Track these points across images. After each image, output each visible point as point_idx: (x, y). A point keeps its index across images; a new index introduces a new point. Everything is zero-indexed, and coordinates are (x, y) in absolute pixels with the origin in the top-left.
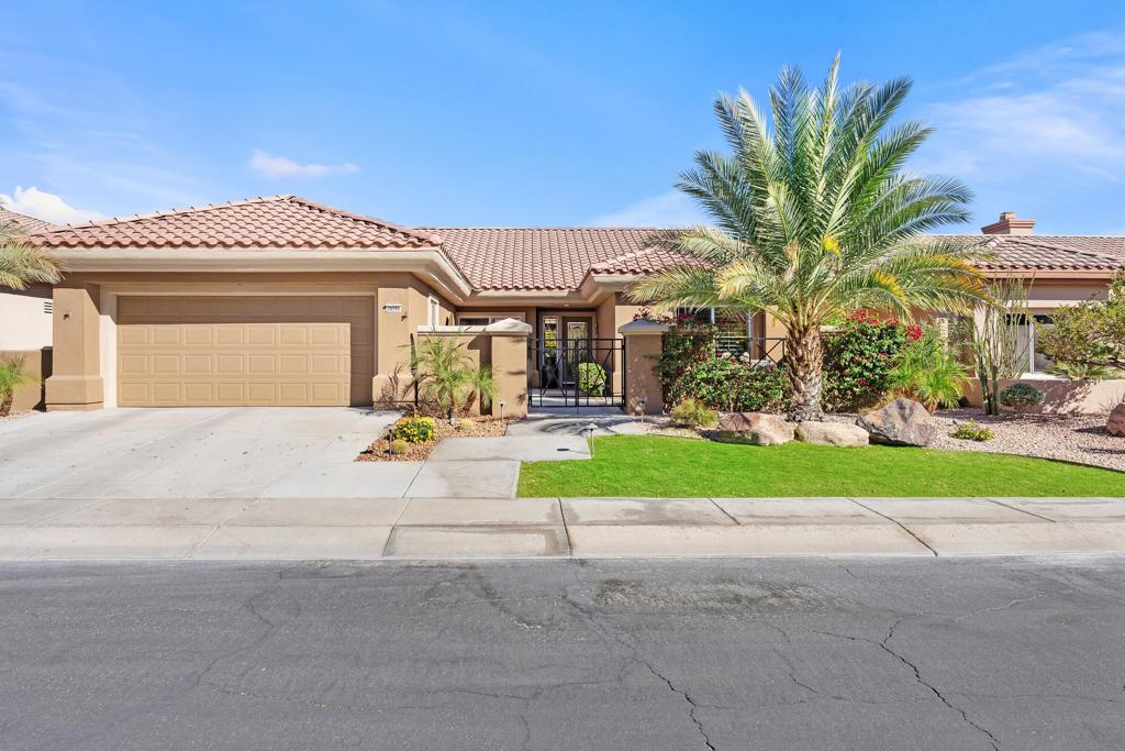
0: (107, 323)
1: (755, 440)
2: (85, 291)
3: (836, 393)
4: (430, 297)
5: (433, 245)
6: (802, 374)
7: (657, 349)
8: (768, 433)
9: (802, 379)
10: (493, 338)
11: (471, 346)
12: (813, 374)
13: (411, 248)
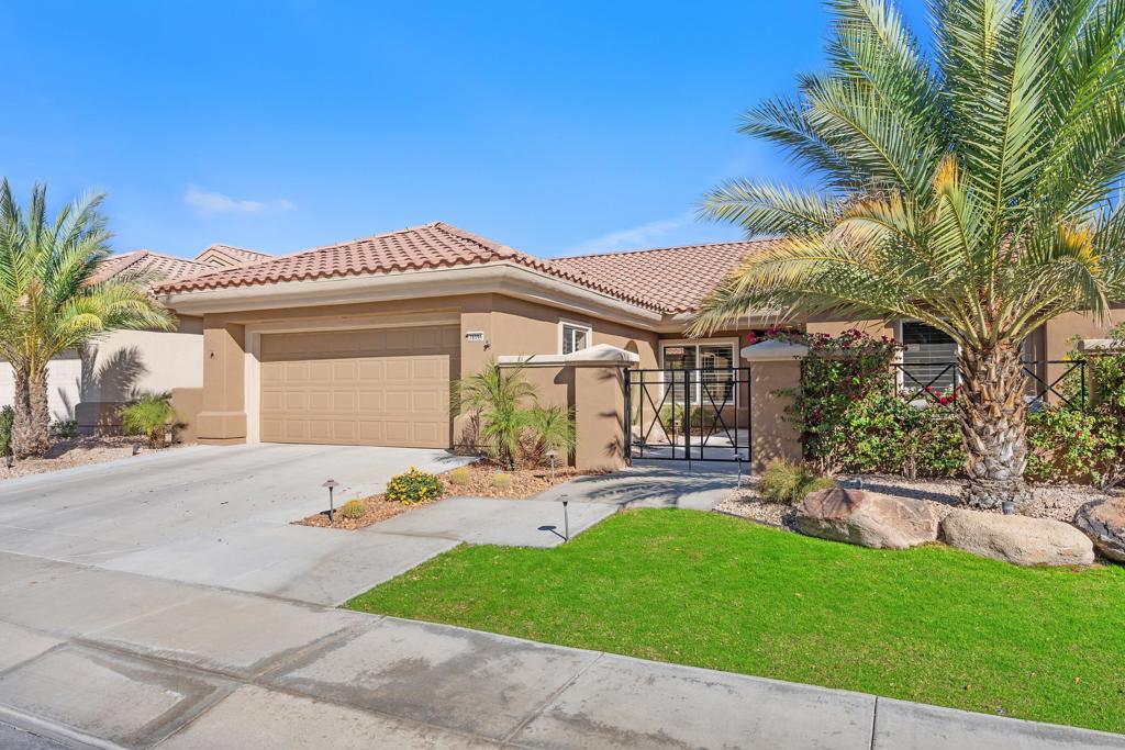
0: (251, 362)
1: (855, 537)
2: (225, 331)
3: (1111, 454)
4: (561, 324)
5: (502, 258)
6: (980, 423)
7: (792, 381)
8: (877, 527)
9: (981, 433)
10: (577, 370)
11: (557, 381)
12: (1003, 424)
13: (479, 265)
